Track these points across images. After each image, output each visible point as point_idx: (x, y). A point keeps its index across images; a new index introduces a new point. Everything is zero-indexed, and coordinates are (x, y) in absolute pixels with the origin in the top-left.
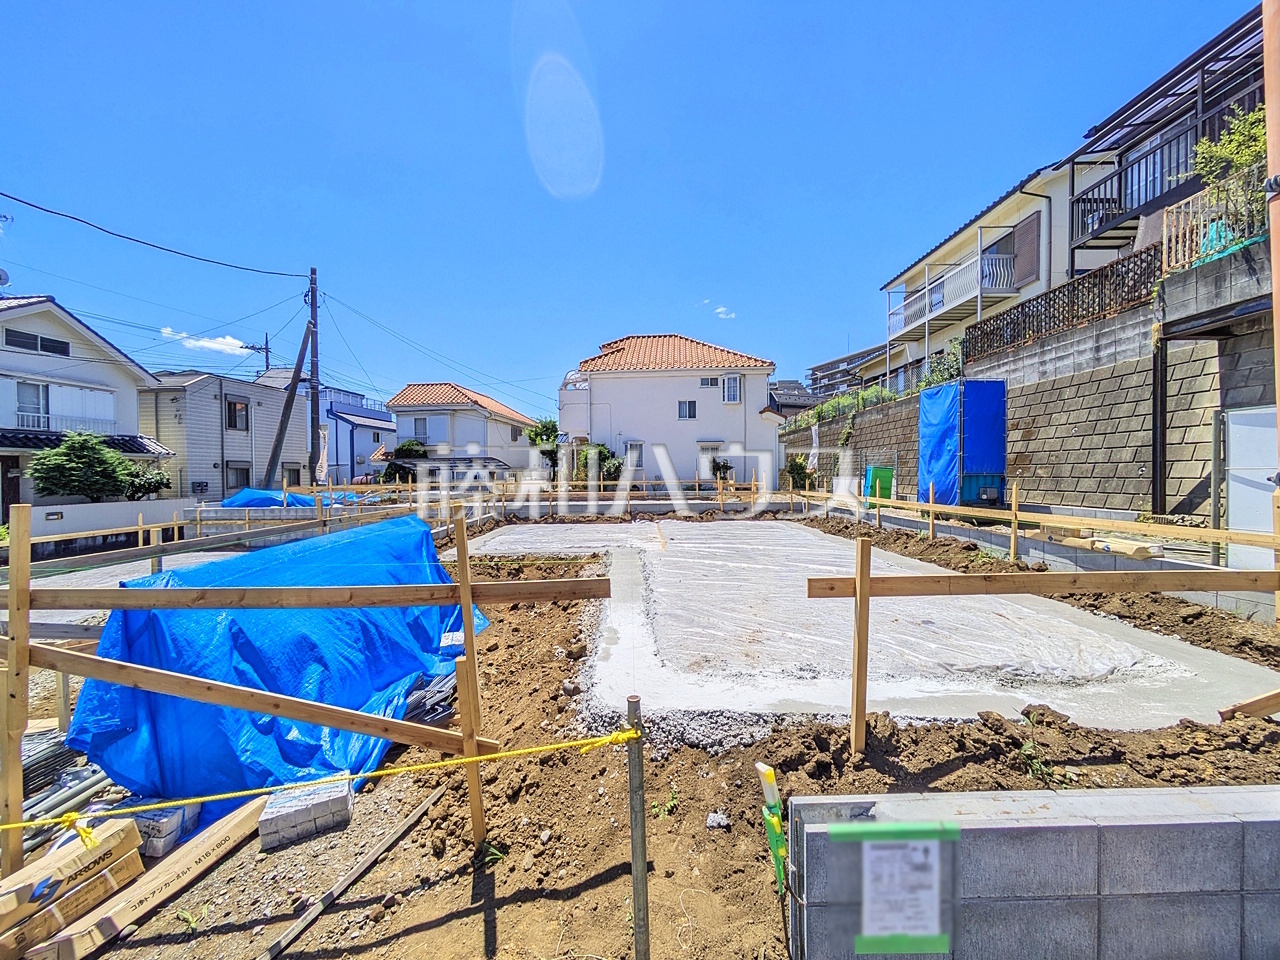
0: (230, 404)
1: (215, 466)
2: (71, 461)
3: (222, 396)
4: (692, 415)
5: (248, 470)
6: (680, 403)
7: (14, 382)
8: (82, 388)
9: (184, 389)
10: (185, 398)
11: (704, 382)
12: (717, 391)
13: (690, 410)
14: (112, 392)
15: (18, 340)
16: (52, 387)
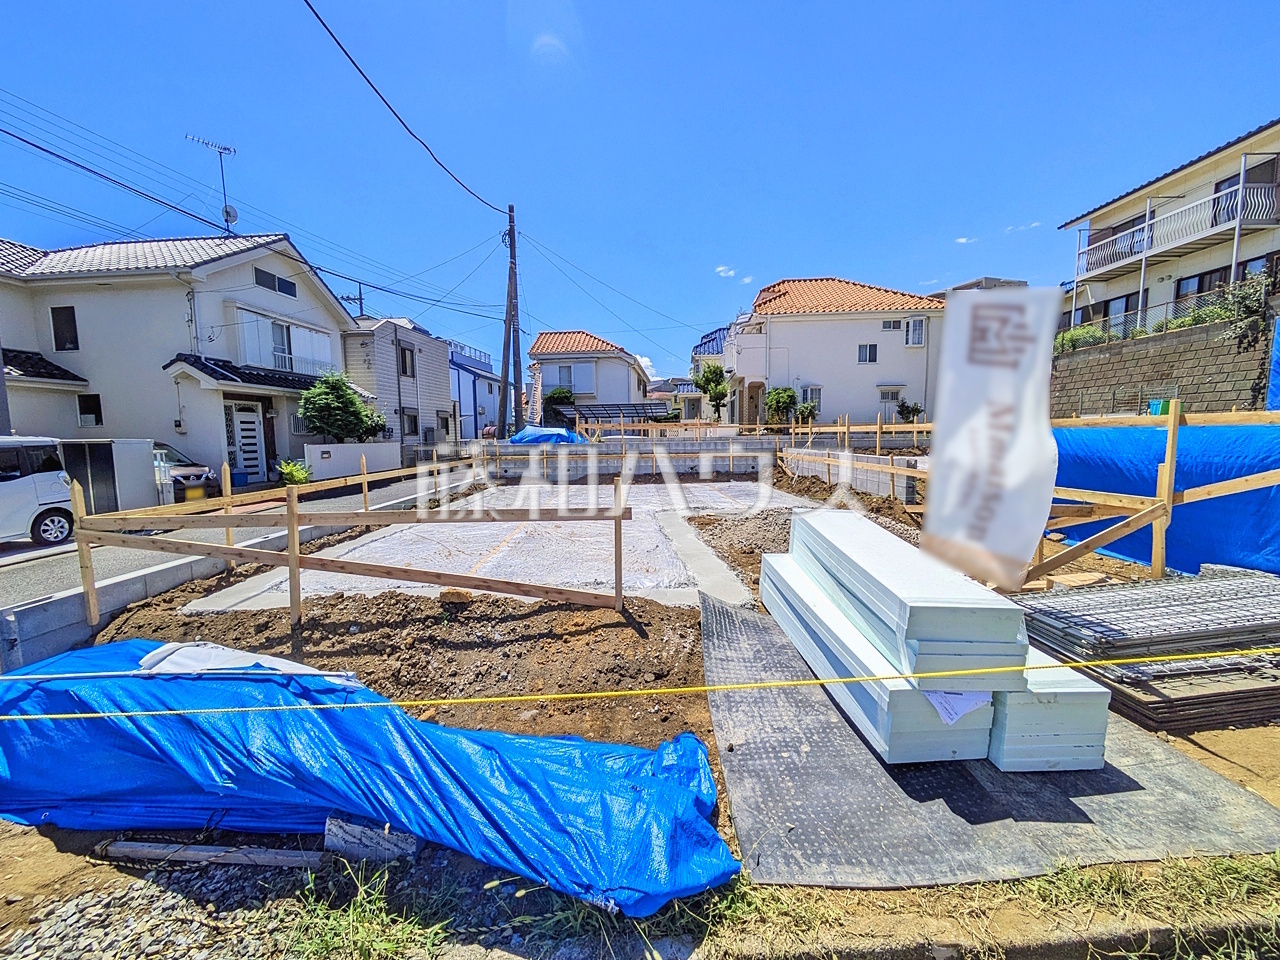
0: (401, 350)
1: (396, 412)
3: (397, 342)
4: (873, 359)
5: (415, 417)
6: (860, 346)
7: (269, 322)
8: (311, 330)
9: (372, 334)
10: (373, 343)
11: (887, 325)
12: (901, 334)
13: (870, 354)
14: (329, 335)
15: (264, 279)
16: (292, 328)
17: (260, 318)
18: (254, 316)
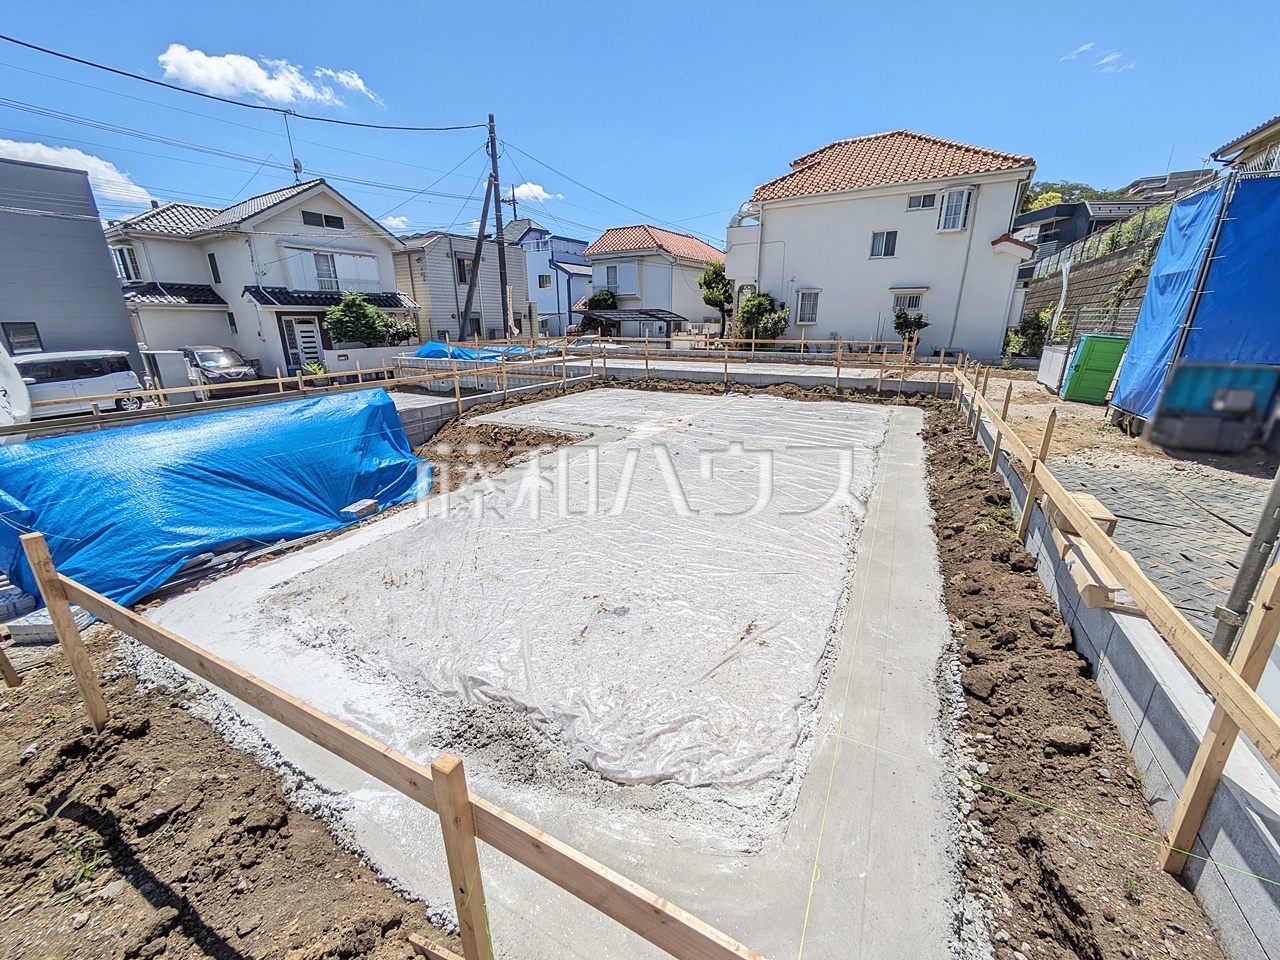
0: (459, 260)
1: (453, 317)
2: (346, 316)
3: (452, 254)
4: (890, 251)
5: (478, 320)
6: (875, 235)
7: (312, 254)
8: (354, 255)
9: (422, 250)
10: (425, 258)
11: (913, 203)
12: (930, 215)
13: (887, 244)
14: (373, 257)
15: (311, 219)
16: (336, 256)
17: (301, 251)
18: (298, 252)
